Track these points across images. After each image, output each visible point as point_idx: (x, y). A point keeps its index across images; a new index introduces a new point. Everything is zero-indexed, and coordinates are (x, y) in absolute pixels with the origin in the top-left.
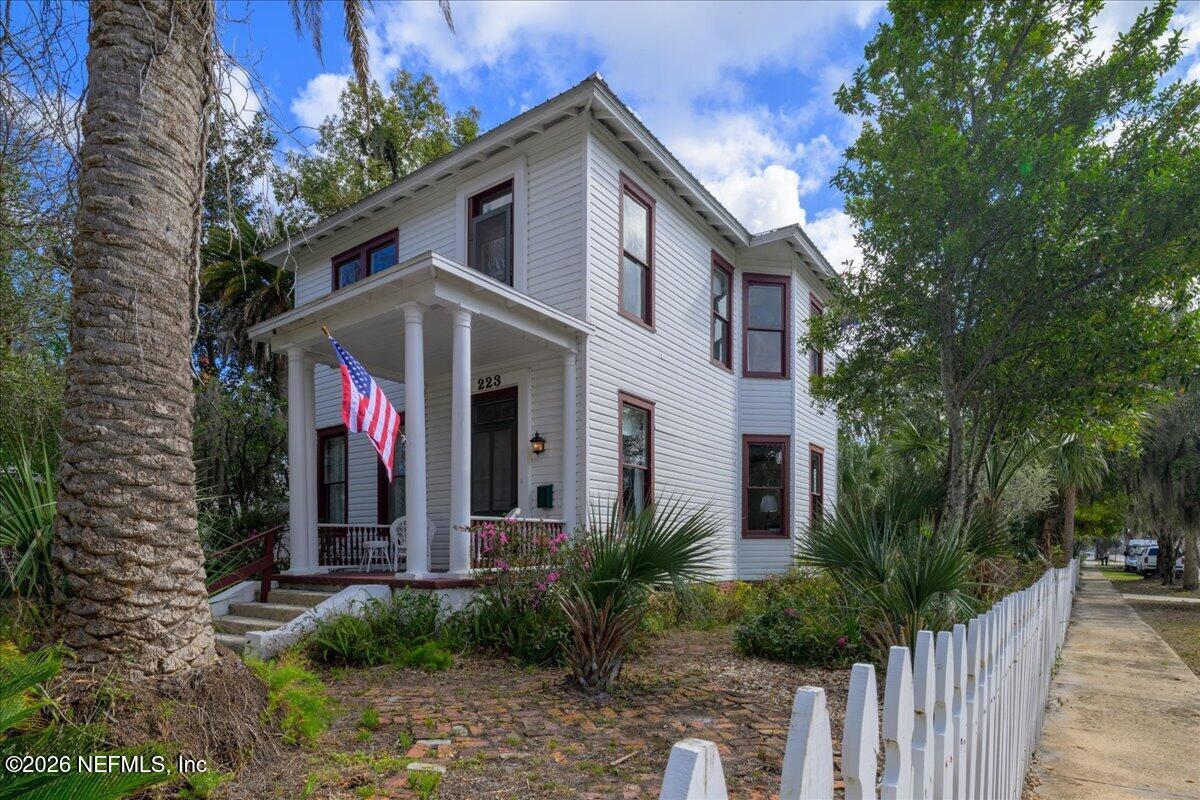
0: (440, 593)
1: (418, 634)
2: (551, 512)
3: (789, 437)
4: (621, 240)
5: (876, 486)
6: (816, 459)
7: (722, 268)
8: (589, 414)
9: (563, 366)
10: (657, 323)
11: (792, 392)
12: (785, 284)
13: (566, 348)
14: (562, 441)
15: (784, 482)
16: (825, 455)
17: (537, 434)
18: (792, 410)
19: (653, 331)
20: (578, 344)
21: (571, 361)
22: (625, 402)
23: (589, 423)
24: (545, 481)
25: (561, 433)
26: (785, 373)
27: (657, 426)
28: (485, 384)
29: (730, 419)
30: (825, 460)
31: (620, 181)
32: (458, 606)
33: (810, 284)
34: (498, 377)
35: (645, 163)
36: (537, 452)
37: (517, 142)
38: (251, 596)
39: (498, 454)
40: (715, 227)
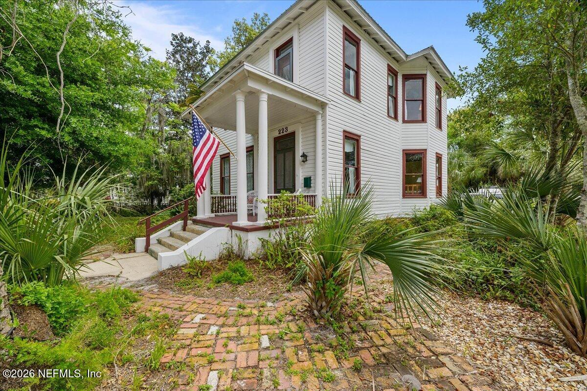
2: (310, 190)
3: (426, 150)
4: (344, 59)
6: (439, 159)
7: (392, 72)
8: (328, 143)
9: (315, 120)
10: (362, 98)
11: (428, 128)
12: (423, 78)
13: (317, 111)
14: (315, 155)
15: (424, 170)
16: (443, 158)
17: (304, 153)
18: (427, 137)
19: (360, 102)
20: (322, 109)
21: (319, 117)
22: (346, 136)
23: (328, 146)
24: (307, 175)
25: (315, 152)
26: (424, 120)
27: (362, 147)
28: (281, 132)
29: (397, 143)
30: (443, 160)
31: (343, 31)
33: (435, 78)
34: (287, 128)
35: (355, 21)
36: (303, 161)
37: (295, 19)
38: (180, 227)
39: (287, 163)
40: (389, 53)
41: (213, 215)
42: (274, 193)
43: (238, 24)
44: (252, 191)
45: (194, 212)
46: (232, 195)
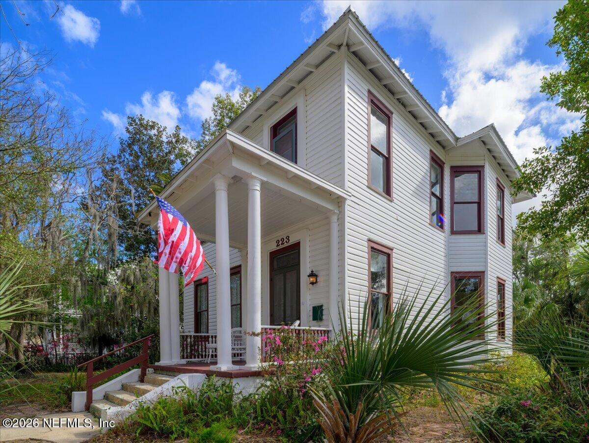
0: (234, 381)
1: (217, 412)
2: (321, 323)
3: (484, 272)
4: (369, 136)
5: (529, 307)
6: (501, 287)
7: (436, 162)
8: (347, 255)
9: (329, 223)
10: (394, 195)
11: (486, 242)
12: (480, 172)
13: (332, 210)
14: (328, 275)
16: (506, 285)
17: (312, 271)
18: (486, 254)
19: (391, 201)
20: (339, 207)
21: (334, 219)
22: (372, 248)
23: (347, 261)
24: (317, 302)
25: (329, 269)
26: (481, 229)
27: (395, 265)
28: (280, 242)
29: (443, 262)
30: (506, 288)
31: (368, 97)
32: (252, 390)
33: (496, 171)
34: (288, 238)
35: (385, 86)
36: (312, 283)
37: (300, 82)
38: (136, 378)
39: (288, 286)
40: (432, 135)
41: (184, 361)
42: (271, 325)
43: (220, 102)
44: (239, 329)
45: (155, 356)
46: (210, 334)
